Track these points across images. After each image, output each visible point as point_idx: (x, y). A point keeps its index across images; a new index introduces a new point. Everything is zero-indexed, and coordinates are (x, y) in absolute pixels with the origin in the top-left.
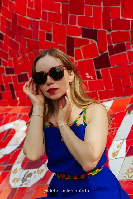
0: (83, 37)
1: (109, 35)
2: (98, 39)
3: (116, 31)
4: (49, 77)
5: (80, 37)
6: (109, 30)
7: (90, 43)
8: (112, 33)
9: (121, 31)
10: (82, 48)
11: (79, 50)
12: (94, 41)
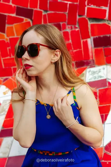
0: (17, 15)
1: (45, 15)
2: (33, 18)
3: (53, 12)
4: (26, 52)
5: (14, 15)
6: (46, 10)
7: (24, 21)
8: (48, 14)
9: (58, 12)
10: (15, 25)
11: (12, 27)
12: (29, 20)
